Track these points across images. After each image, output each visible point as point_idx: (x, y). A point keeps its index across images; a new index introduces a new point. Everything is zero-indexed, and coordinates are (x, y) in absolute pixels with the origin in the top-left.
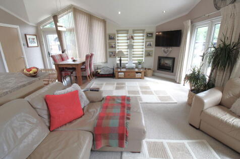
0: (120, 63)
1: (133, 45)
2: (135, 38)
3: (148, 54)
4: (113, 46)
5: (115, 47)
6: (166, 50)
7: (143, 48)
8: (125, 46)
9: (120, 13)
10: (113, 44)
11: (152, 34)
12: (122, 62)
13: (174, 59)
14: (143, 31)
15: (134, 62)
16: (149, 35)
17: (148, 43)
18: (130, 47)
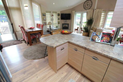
0: (50, 28)
1: (53, 19)
2: (54, 16)
3: (59, 23)
4: (45, 19)
5: (46, 20)
6: (65, 21)
7: (56, 20)
8: (50, 19)
9: (54, 4)
10: (45, 18)
11: (59, 14)
12: (51, 27)
13: (68, 24)
14: (56, 13)
15: (54, 27)
16: (59, 15)
17: (58, 18)
18: (52, 20)
